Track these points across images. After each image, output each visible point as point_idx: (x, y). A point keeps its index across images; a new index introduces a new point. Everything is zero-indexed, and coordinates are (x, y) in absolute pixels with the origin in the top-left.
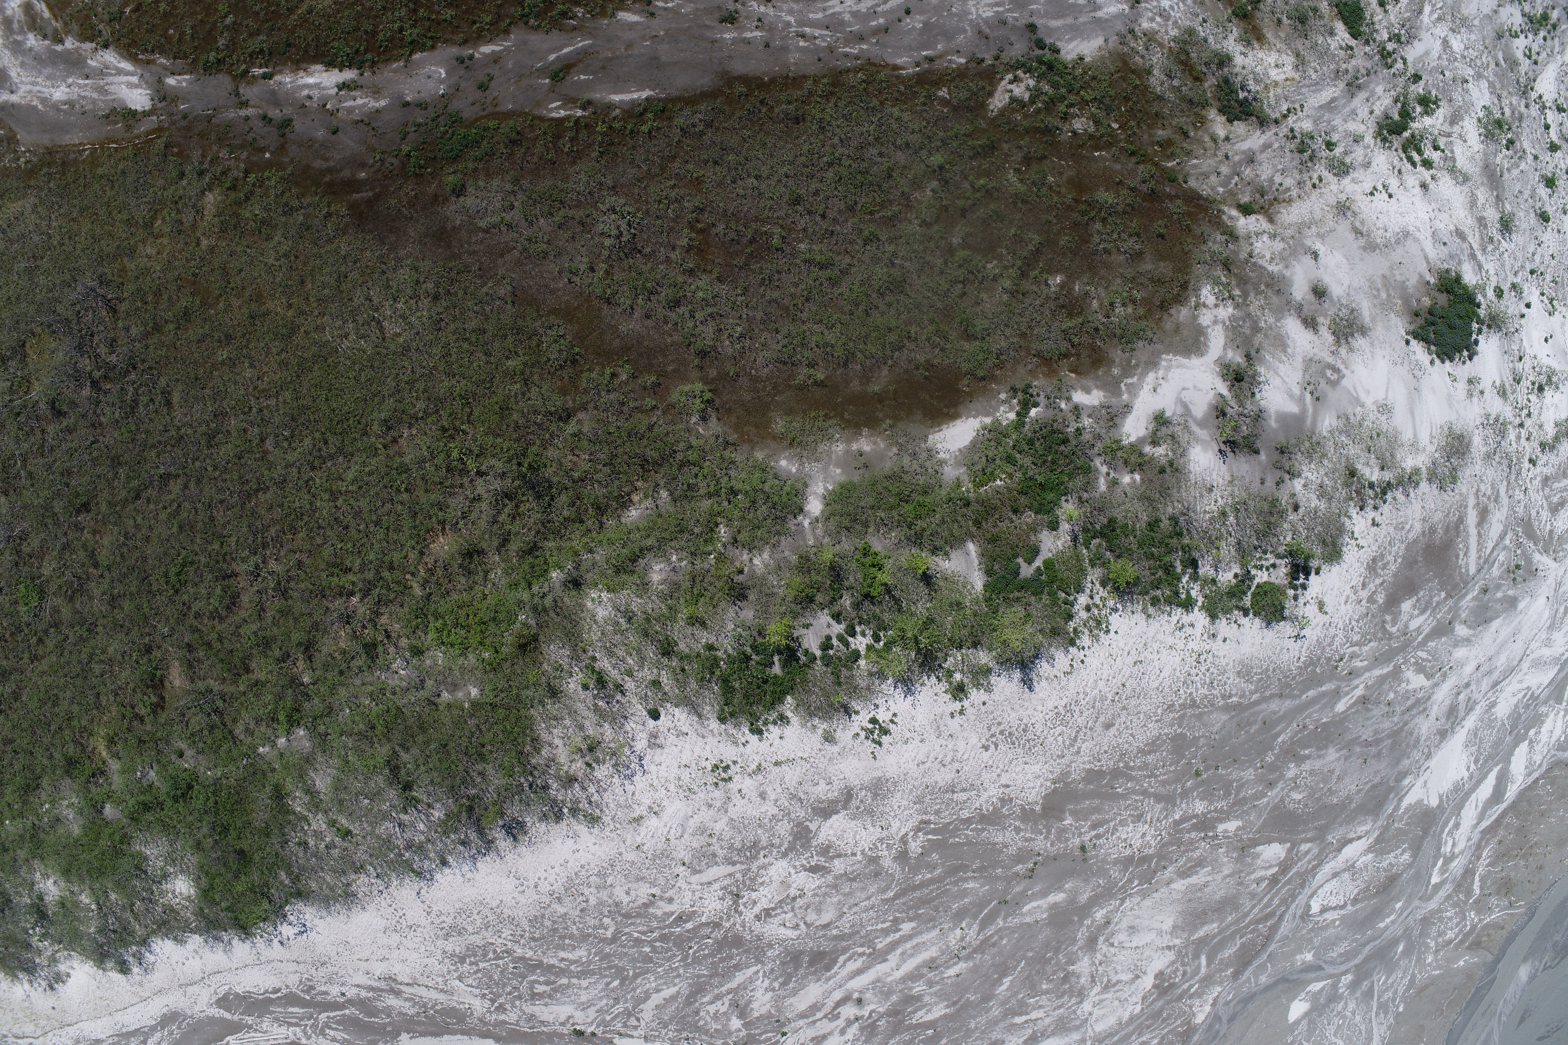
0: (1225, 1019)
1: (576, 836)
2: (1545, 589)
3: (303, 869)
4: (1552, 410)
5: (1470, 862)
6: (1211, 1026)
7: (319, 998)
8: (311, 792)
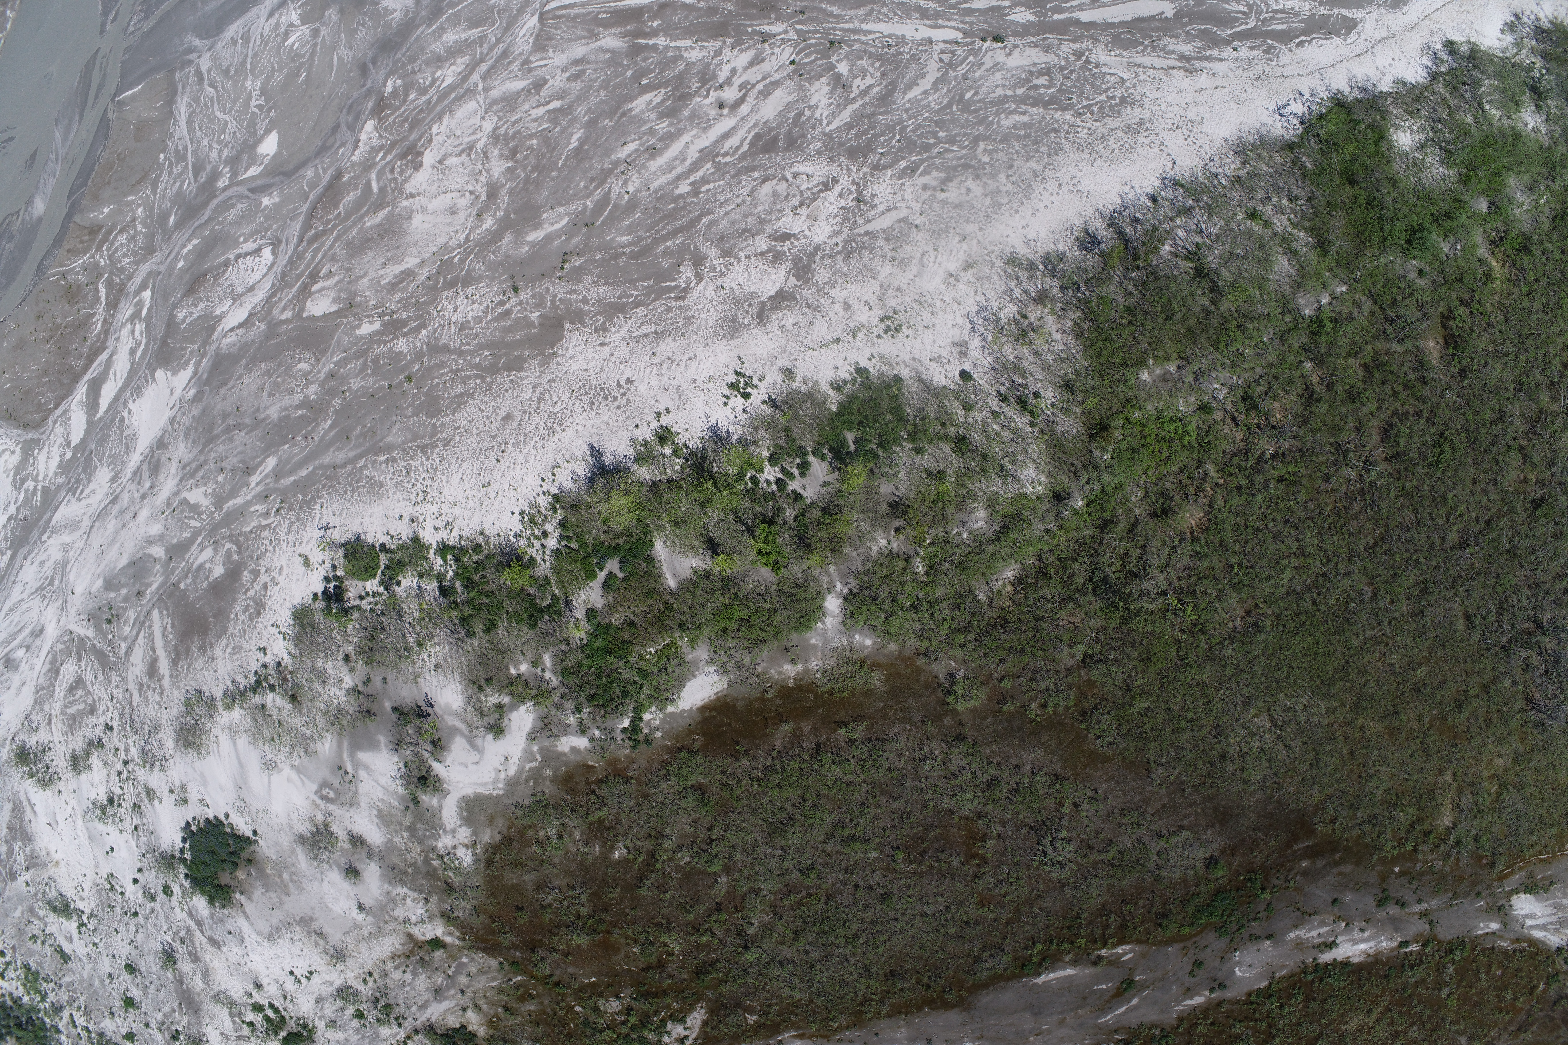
0: (344, 128)
1: (1027, 243)
2: (77, 602)
3: (1291, 174)
4: (96, 781)
5: (113, 316)
6: (357, 118)
7: (1258, 42)
8: (1292, 253)
